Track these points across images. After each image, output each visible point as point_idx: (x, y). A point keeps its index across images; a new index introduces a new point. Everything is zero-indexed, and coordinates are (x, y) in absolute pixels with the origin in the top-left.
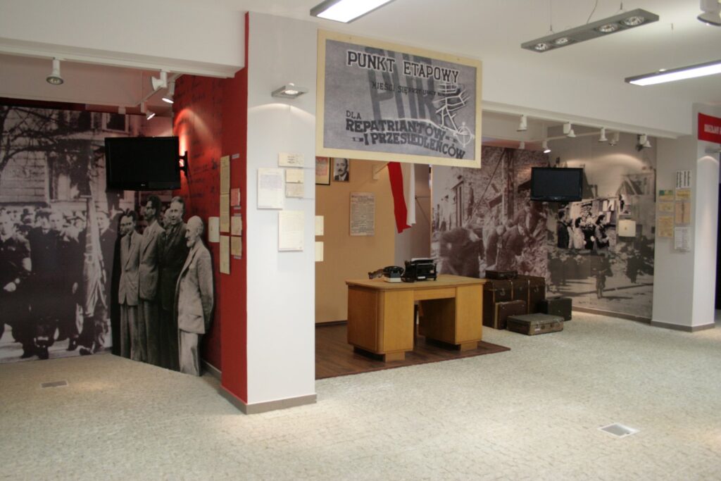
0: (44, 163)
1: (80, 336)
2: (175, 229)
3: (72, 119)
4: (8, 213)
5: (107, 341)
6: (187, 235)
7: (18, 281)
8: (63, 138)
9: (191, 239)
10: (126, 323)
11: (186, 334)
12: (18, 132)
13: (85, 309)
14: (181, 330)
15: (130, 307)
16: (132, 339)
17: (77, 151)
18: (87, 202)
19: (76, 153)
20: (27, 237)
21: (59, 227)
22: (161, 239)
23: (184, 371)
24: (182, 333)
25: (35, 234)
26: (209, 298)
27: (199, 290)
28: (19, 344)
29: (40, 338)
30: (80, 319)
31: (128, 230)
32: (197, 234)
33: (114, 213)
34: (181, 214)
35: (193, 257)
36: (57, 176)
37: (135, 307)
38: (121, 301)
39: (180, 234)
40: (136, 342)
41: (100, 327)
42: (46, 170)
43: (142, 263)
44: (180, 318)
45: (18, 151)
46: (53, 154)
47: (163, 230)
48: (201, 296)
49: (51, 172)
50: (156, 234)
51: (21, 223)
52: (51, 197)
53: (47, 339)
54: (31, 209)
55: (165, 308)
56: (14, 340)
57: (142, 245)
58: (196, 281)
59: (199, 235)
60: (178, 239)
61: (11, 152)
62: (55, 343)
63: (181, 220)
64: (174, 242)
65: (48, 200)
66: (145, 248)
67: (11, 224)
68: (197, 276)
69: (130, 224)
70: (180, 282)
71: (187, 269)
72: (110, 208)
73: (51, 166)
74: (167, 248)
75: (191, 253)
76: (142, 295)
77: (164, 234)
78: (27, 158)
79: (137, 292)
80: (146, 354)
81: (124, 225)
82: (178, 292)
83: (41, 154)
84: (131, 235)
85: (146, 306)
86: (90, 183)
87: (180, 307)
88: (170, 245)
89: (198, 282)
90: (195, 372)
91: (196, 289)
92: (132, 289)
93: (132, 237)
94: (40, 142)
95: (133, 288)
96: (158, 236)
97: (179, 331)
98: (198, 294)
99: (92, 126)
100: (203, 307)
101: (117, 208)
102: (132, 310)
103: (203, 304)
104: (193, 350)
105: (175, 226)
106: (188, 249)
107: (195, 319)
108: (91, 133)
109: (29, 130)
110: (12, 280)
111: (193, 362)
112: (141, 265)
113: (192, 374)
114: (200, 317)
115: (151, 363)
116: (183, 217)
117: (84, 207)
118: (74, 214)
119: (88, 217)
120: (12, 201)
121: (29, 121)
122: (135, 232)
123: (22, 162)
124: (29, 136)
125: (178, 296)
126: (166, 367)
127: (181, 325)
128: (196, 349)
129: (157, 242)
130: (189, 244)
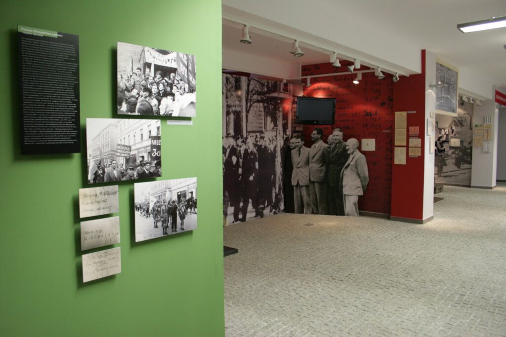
0: (262, 109)
1: (274, 204)
2: (338, 145)
3: (272, 85)
4: (251, 137)
5: (282, 207)
6: (347, 148)
7: (254, 175)
8: (269, 96)
9: (351, 149)
10: (299, 194)
11: (349, 197)
12: (254, 92)
13: (275, 190)
14: (345, 195)
15: (302, 186)
16: (305, 203)
17: (273, 103)
18: (276, 131)
19: (272, 104)
20: (257, 150)
21: (268, 145)
22: (326, 150)
23: (348, 215)
24: (346, 196)
25: (259, 148)
26: (365, 178)
27: (358, 174)
28: (254, 210)
29: (261, 206)
30: (274, 194)
31: (298, 146)
32: (355, 147)
33: (285, 136)
34: (342, 138)
35: (353, 158)
36: (267, 116)
37: (307, 186)
38: (294, 183)
39: (342, 147)
40: (309, 205)
41: (280, 199)
42: (263, 113)
43: (312, 163)
44: (344, 189)
45: (254, 102)
46: (265, 104)
47: (329, 146)
48: (360, 177)
49: (265, 114)
50: (322, 148)
51: (255, 143)
52: (265, 128)
53: (263, 206)
54: (258, 134)
55: (332, 185)
56: (252, 207)
57: (311, 153)
58: (356, 170)
59: (356, 147)
60: (340, 150)
61: (252, 103)
62: (266, 208)
63: (342, 140)
64: (338, 151)
65: (264, 130)
66: (313, 155)
67: (252, 143)
68: (356, 168)
69: (299, 142)
70: (343, 173)
71: (349, 165)
72: (284, 135)
73: (265, 111)
74: (332, 155)
75: (351, 157)
76: (312, 179)
77: (329, 148)
78: (257, 107)
79: (308, 178)
80: (317, 210)
81: (293, 143)
82: (343, 176)
83: (261, 104)
84: (300, 148)
85: (316, 185)
86: (277, 121)
87: (344, 183)
88: (334, 153)
89: (357, 170)
90: (357, 215)
91: (356, 174)
92: (303, 177)
93: (301, 149)
94: (261, 97)
95: (305, 176)
96: (324, 149)
97: (344, 196)
98: (358, 176)
99: (278, 90)
100: (361, 182)
101: (286, 135)
102: (304, 188)
103: (361, 181)
104: (354, 204)
105: (337, 143)
106: (349, 155)
107: (356, 189)
108: (277, 93)
109: (258, 91)
110: (252, 175)
111: (354, 210)
112: (310, 164)
113: (353, 215)
114: (359, 187)
115: (322, 214)
116: (343, 139)
117: (275, 134)
118: (272, 137)
119: (277, 139)
120: (253, 130)
121: (257, 86)
122: (303, 147)
123: (255, 109)
124: (259, 95)
125: (342, 179)
126: (333, 215)
127: (345, 192)
128: (357, 203)
129: (323, 152)
130: (349, 152)
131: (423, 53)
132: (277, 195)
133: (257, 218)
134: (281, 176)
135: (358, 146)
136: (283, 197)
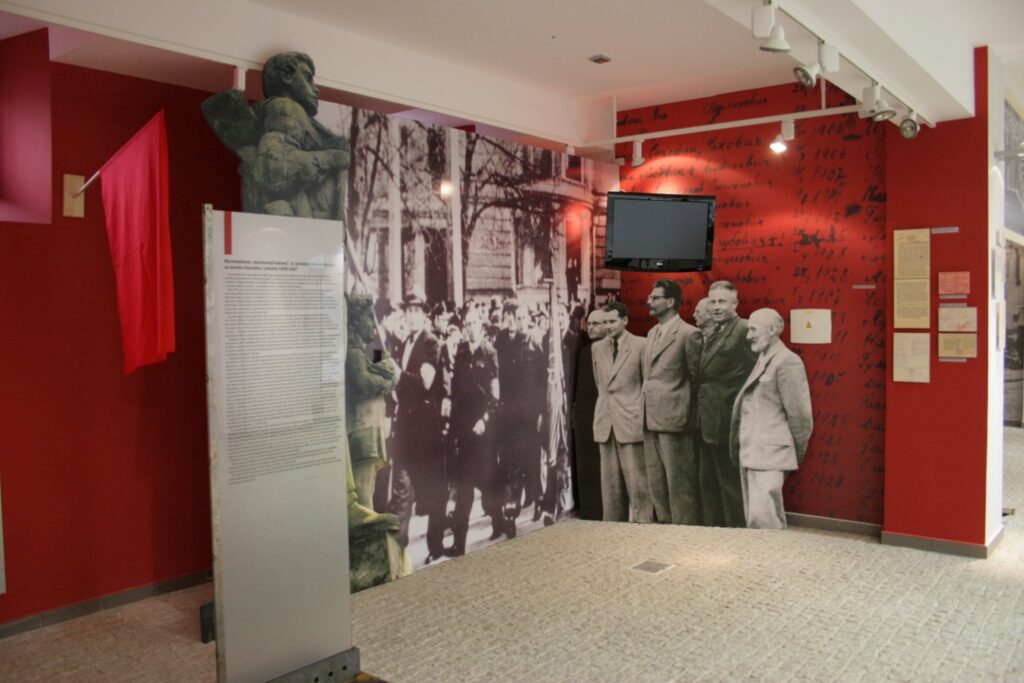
0: (509, 226)
1: (545, 496)
2: (723, 327)
3: (536, 160)
4: (477, 306)
5: (568, 502)
6: (750, 335)
7: (486, 417)
8: (528, 188)
9: (761, 339)
10: (615, 468)
11: (757, 473)
12: (485, 176)
13: (549, 456)
14: (746, 469)
15: (623, 445)
16: (632, 492)
17: (541, 210)
18: (550, 289)
19: (538, 213)
20: (496, 345)
21: (525, 331)
22: (691, 342)
23: (754, 526)
24: (749, 472)
25: (502, 339)
26: (803, 419)
27: (783, 410)
28: (489, 518)
29: (509, 506)
30: (544, 470)
31: (609, 331)
32: (772, 333)
33: (574, 305)
34: (735, 306)
35: (767, 365)
36: (522, 248)
37: (638, 445)
38: (600, 435)
39: (735, 333)
40: (642, 497)
41: (561, 479)
42: (512, 237)
43: (649, 379)
44: (742, 453)
45: (486, 206)
46: (519, 212)
47: (698, 330)
48: (787, 418)
49: (516, 241)
50: (679, 338)
51: (489, 323)
52: (517, 283)
53: (514, 506)
54: (498, 298)
55: (708, 441)
56: (483, 512)
57: (648, 351)
58: (776, 398)
59: (776, 334)
60: (731, 342)
61: (479, 207)
62: (523, 511)
63: (735, 314)
64: (723, 346)
65: (514, 287)
66: (654, 356)
67: (479, 324)
68: (777, 391)
69: (612, 321)
70: (741, 401)
71: (756, 382)
72: (570, 300)
73: (516, 232)
74: (706, 356)
75: (762, 360)
76: (652, 425)
77: (700, 335)
78: (494, 219)
79: (640, 421)
80: (668, 510)
81: (595, 323)
82: (739, 415)
83: (507, 212)
84: (616, 338)
85: (664, 440)
86: (552, 259)
87: (743, 436)
88: (715, 349)
89: (781, 399)
90: (780, 524)
91: (777, 409)
92: (627, 419)
93: (620, 341)
94: (506, 193)
95: (630, 416)
96: (685, 338)
97: (741, 472)
98: (782, 416)
99: (553, 174)
100: (793, 433)
101: (577, 300)
102: (629, 451)
103: (791, 429)
104: (773, 494)
105: (721, 323)
106: (756, 355)
107: (777, 451)
108: (551, 182)
109: (497, 174)
110: (481, 416)
111: (774, 512)
112: (645, 381)
113: (770, 526)
114: (786, 447)
115: (679, 523)
116: (737, 310)
117: (546, 298)
118: (538, 306)
119: (550, 312)
120: (484, 286)
121: (495, 158)
122: (626, 333)
123: (489, 224)
124: (499, 184)
125: (738, 422)
126: (714, 524)
127: (745, 462)
128: (780, 491)
129: (683, 350)
130: (755, 348)
131: (981, 55)
132: (552, 472)
133: (496, 541)
134: (563, 418)
135: (781, 330)
136: (569, 474)
